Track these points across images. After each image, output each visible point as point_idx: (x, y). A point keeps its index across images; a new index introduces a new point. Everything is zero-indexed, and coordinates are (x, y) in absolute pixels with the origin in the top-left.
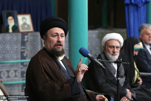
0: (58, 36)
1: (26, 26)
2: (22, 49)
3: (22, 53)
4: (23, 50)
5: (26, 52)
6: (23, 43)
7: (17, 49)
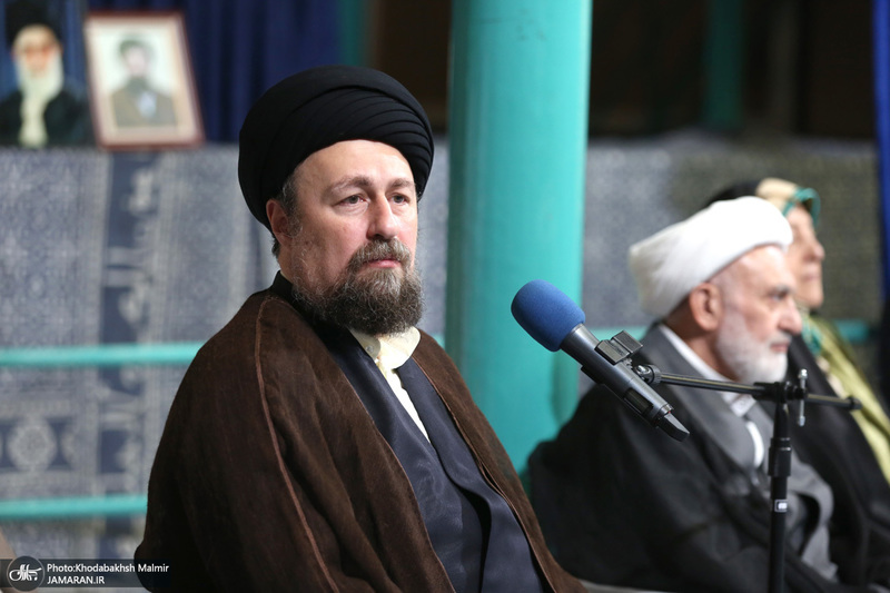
0: (372, 195)
1: (146, 104)
2: (110, 267)
3: (112, 297)
4: (116, 279)
5: (141, 292)
6: (123, 226)
7: (75, 266)
